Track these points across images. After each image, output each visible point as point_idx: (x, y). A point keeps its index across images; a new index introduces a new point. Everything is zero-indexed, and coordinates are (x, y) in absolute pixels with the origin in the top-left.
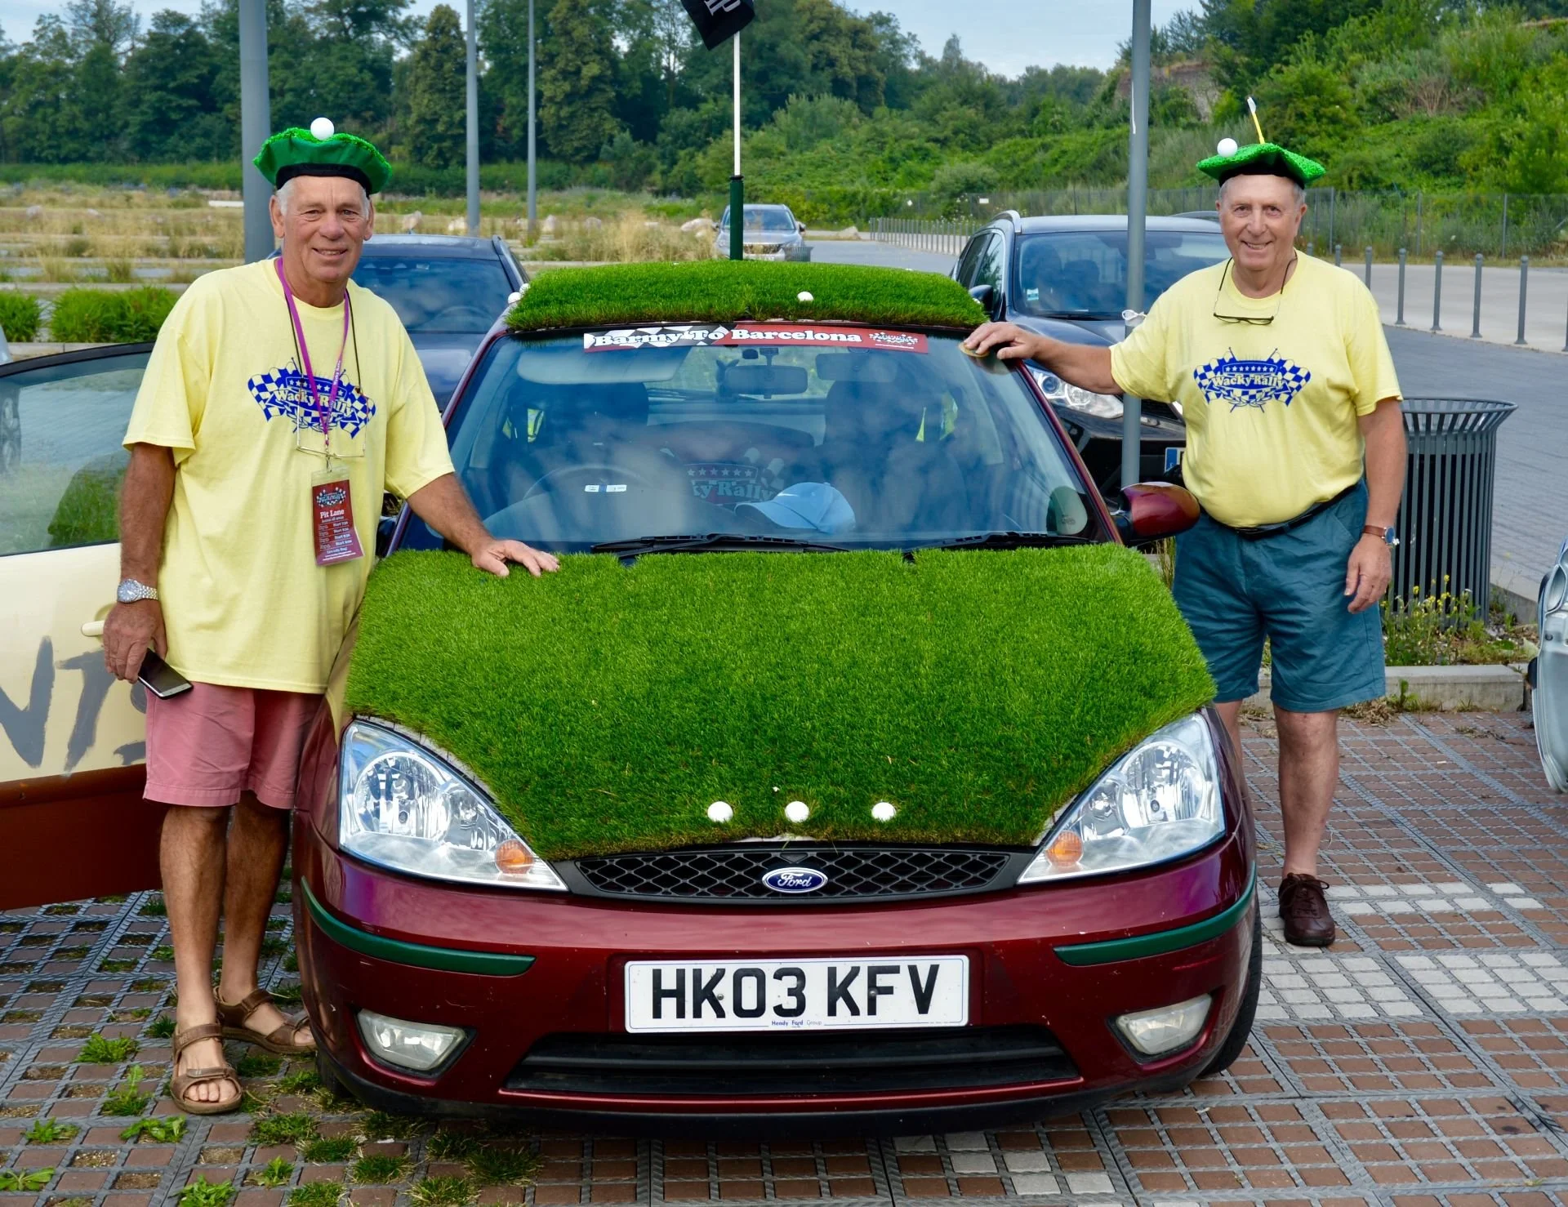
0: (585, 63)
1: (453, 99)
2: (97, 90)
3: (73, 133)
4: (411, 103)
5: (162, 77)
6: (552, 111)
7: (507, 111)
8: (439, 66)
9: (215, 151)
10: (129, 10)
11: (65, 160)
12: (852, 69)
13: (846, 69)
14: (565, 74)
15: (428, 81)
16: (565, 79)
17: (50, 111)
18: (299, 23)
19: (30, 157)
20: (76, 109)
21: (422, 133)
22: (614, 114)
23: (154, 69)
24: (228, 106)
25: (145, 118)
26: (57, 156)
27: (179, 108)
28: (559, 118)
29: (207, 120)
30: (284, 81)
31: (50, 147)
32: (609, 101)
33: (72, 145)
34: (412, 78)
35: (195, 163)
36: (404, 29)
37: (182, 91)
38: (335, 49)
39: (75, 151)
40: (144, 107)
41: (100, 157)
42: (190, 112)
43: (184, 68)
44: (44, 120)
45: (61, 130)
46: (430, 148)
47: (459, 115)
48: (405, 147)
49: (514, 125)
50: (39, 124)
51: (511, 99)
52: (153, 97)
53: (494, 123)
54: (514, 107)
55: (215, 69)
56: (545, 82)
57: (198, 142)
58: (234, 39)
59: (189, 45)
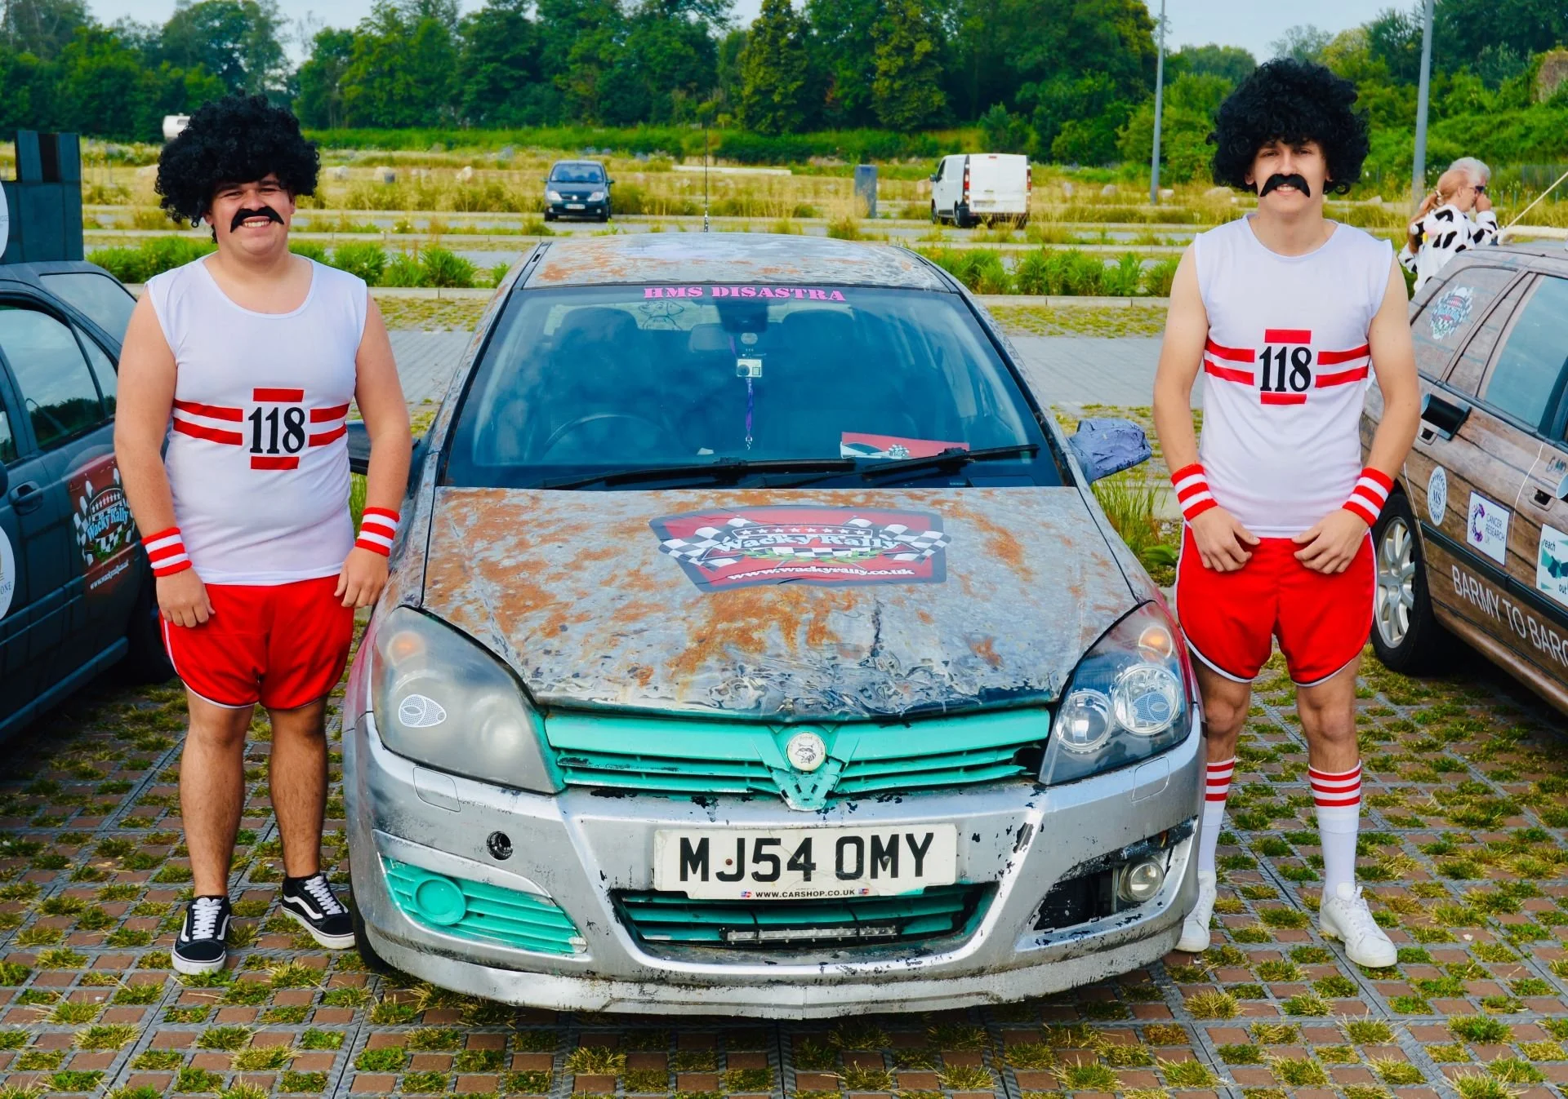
0: (919, 40)
1: (786, 72)
2: (431, 61)
3: (409, 101)
4: (744, 75)
5: (495, 49)
6: (887, 83)
7: (837, 84)
8: (774, 41)
11: (401, 125)
12: (1142, 47)
13: (1136, 48)
14: (899, 50)
15: (764, 55)
16: (898, 55)
17: (387, 80)
18: (616, 1)
19: (364, 121)
20: (410, 79)
21: (757, 103)
22: (942, 88)
23: (489, 42)
24: (557, 79)
25: (480, 86)
26: (393, 122)
27: (512, 78)
28: (893, 90)
29: (537, 89)
30: (614, 54)
31: (386, 113)
32: (937, 75)
33: (407, 112)
34: (745, 53)
35: (526, 128)
37: (514, 62)
38: (658, 24)
39: (410, 116)
40: (479, 77)
41: (433, 123)
43: (516, 40)
44: (382, 88)
45: (397, 98)
46: (764, 116)
47: (793, 87)
48: (734, 116)
49: (845, 96)
50: (377, 92)
51: (843, 71)
52: (489, 68)
53: (823, 95)
54: (845, 80)
55: (542, 43)
56: (880, 57)
57: (529, 109)
58: (561, 15)
59: (515, 22)
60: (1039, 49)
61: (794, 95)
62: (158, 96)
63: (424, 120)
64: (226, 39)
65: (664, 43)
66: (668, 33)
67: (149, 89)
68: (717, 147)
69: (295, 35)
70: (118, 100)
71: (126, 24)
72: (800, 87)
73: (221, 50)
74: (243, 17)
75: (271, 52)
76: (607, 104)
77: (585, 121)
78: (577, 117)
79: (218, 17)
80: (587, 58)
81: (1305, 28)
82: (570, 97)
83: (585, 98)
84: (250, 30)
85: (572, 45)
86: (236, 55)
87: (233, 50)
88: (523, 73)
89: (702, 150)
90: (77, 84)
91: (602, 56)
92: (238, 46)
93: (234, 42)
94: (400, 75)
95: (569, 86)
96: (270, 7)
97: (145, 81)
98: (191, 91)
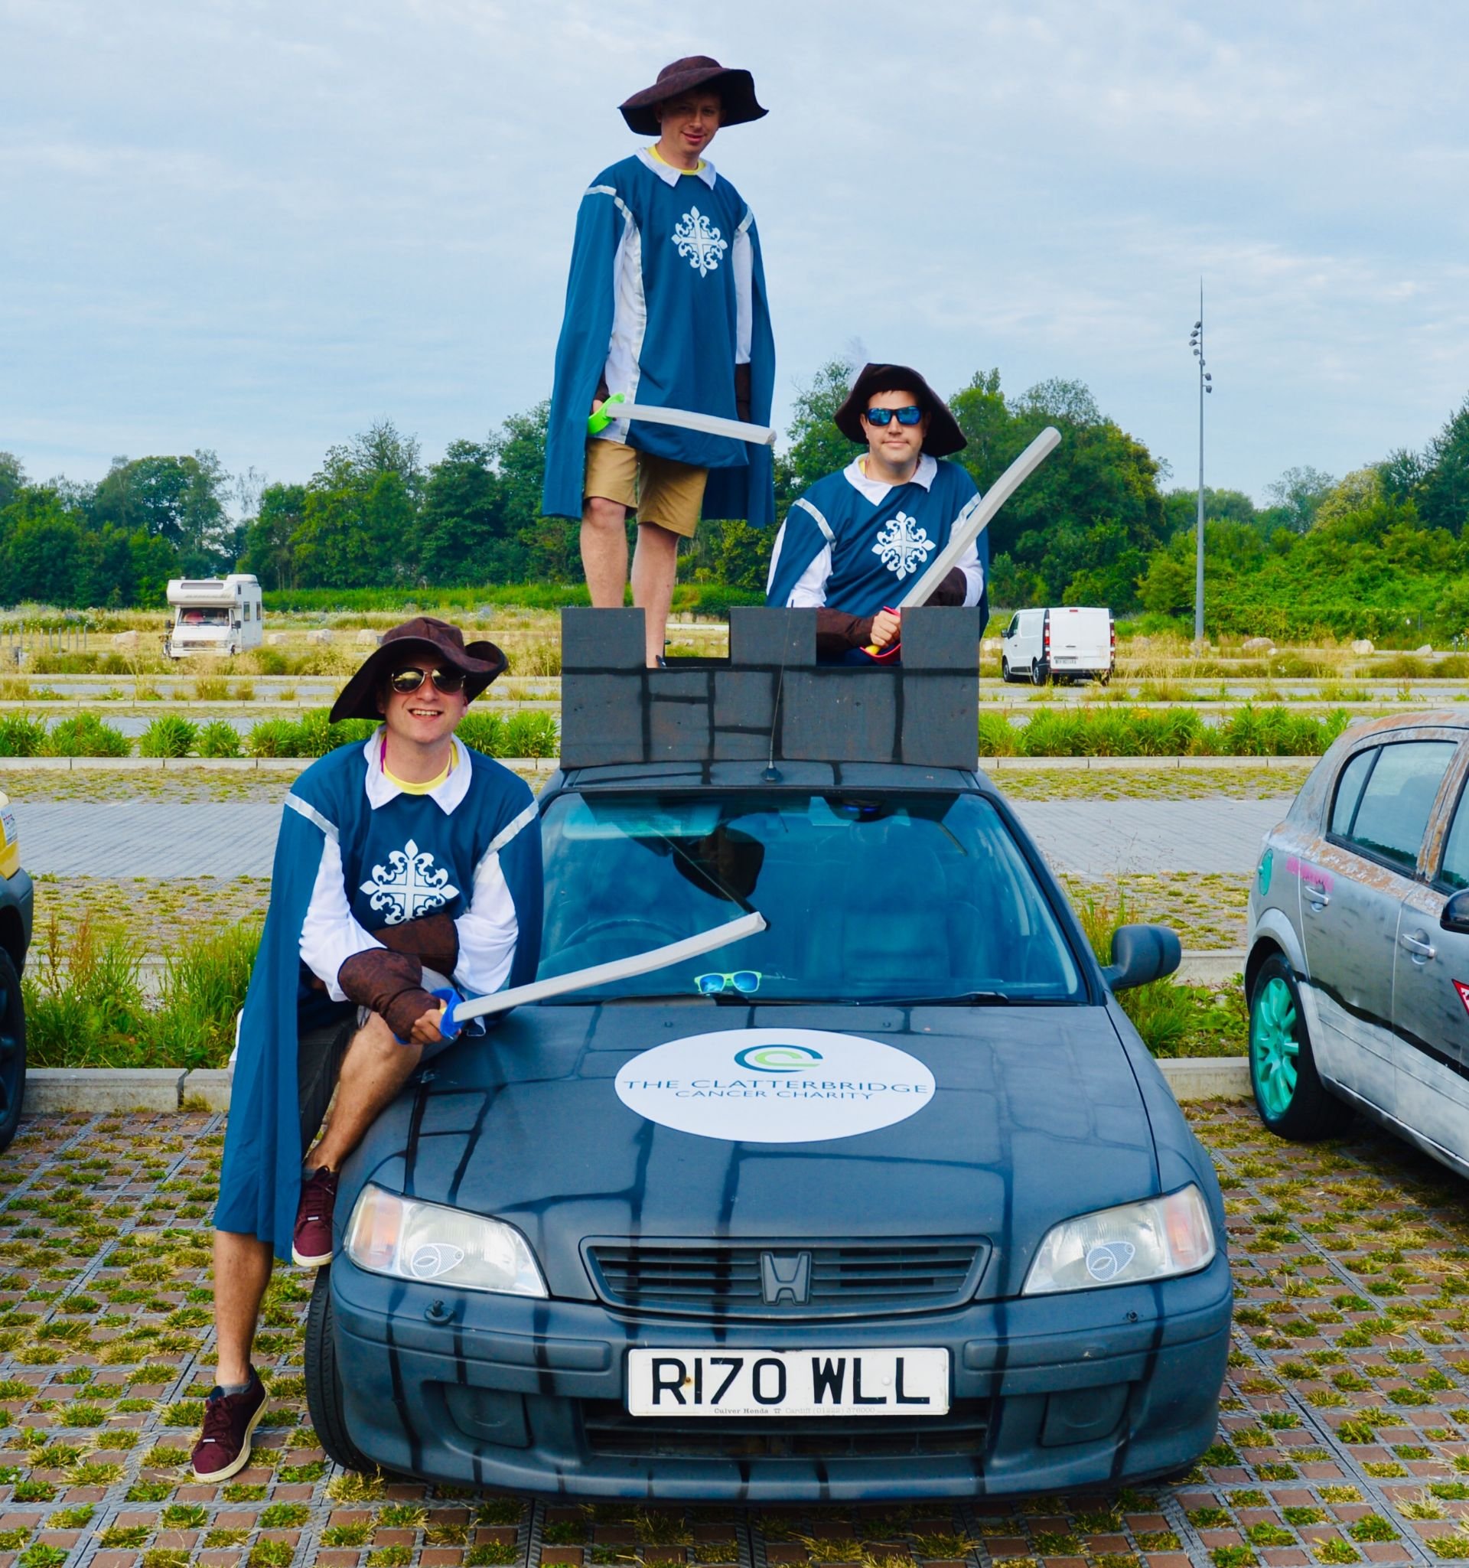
2: (387, 517)
3: (363, 559)
5: (456, 504)
9: (510, 574)
10: (411, 441)
11: (354, 585)
12: (1146, 492)
13: (1140, 492)
17: (340, 537)
19: (314, 581)
20: (365, 536)
21: (739, 556)
23: (450, 496)
24: (523, 531)
25: (440, 543)
26: (346, 581)
27: (474, 533)
29: (501, 545)
31: (339, 572)
33: (361, 570)
35: (489, 586)
37: (476, 517)
39: (364, 575)
40: (439, 533)
41: (389, 582)
42: (482, 538)
43: (479, 494)
44: (335, 545)
45: (351, 556)
46: (746, 570)
48: (714, 570)
50: (329, 551)
52: (450, 523)
55: (506, 496)
57: (494, 565)
58: (525, 467)
59: (477, 475)
60: (1040, 495)
62: (101, 558)
63: (379, 578)
64: (161, 498)
67: (91, 551)
68: (695, 603)
69: (234, 492)
70: (59, 563)
71: (59, 483)
73: (156, 508)
74: (181, 474)
75: (210, 510)
77: (552, 578)
78: (544, 574)
79: (155, 475)
81: (1303, 470)
82: (536, 553)
83: (552, 554)
84: (187, 487)
86: (173, 513)
87: (170, 508)
88: (485, 528)
89: (679, 606)
90: (17, 547)
92: (174, 504)
93: (171, 501)
94: (354, 531)
95: (536, 541)
96: (210, 463)
97: (87, 543)
98: (134, 553)
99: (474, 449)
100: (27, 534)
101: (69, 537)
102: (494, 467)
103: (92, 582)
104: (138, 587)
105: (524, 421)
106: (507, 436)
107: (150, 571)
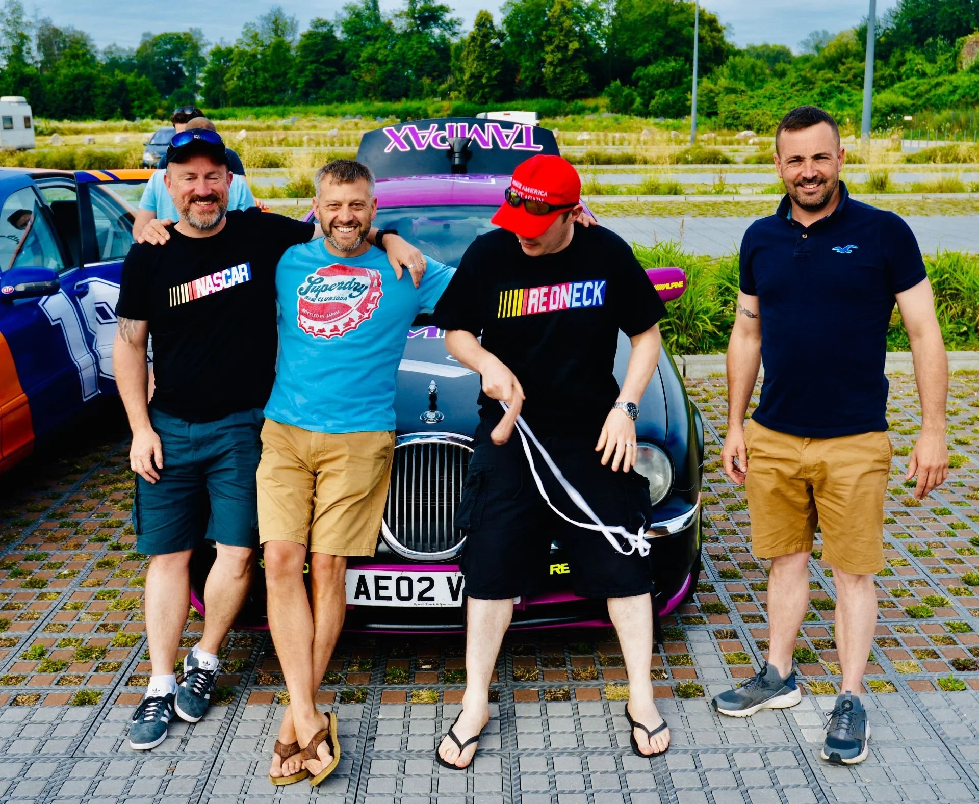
0: (571, 42)
2: (278, 64)
3: (265, 89)
4: (465, 67)
5: (315, 56)
6: (552, 69)
7: (522, 70)
8: (482, 45)
9: (347, 97)
10: (293, 19)
11: (261, 104)
12: (713, 43)
14: (558, 48)
15: (477, 54)
16: (559, 51)
17: (252, 77)
18: (390, 24)
19: (240, 103)
20: (266, 75)
21: (473, 84)
22: (586, 71)
23: (312, 52)
24: (354, 73)
25: (307, 79)
26: (256, 102)
27: (326, 73)
28: (556, 73)
29: (342, 80)
30: (387, 56)
31: (253, 97)
32: (583, 63)
33: (265, 96)
34: (465, 53)
35: (335, 104)
36: (450, 25)
37: (328, 63)
38: (415, 38)
39: (266, 99)
40: (307, 73)
41: (280, 102)
43: (329, 50)
44: (249, 82)
45: (259, 87)
46: (477, 92)
47: (494, 73)
48: (460, 92)
49: (527, 78)
50: (247, 84)
51: (525, 63)
52: (312, 67)
53: (514, 77)
54: (527, 68)
55: (345, 50)
56: (547, 53)
57: (337, 92)
58: (356, 33)
59: (329, 38)
60: (647, 45)
61: (496, 78)
62: (109, 91)
63: (275, 100)
64: (174, 56)
65: (418, 48)
66: (420, 42)
67: (104, 86)
68: (449, 112)
72: (498, 74)
73: (172, 62)
74: (184, 42)
75: (200, 63)
76: (384, 87)
77: (370, 98)
79: (169, 43)
80: (372, 59)
81: (821, 32)
82: (360, 84)
83: (370, 84)
84: (187, 50)
85: (362, 51)
86: (180, 65)
88: (333, 70)
89: (440, 114)
90: (60, 85)
91: (380, 57)
92: (181, 60)
93: (179, 58)
94: (260, 73)
95: (360, 77)
96: (198, 36)
97: (100, 82)
98: (130, 88)
99: (325, 24)
100: (66, 76)
101: (91, 79)
102: (339, 34)
103: (104, 105)
104: (133, 107)
105: (356, 7)
106: (346, 16)
107: (139, 99)
